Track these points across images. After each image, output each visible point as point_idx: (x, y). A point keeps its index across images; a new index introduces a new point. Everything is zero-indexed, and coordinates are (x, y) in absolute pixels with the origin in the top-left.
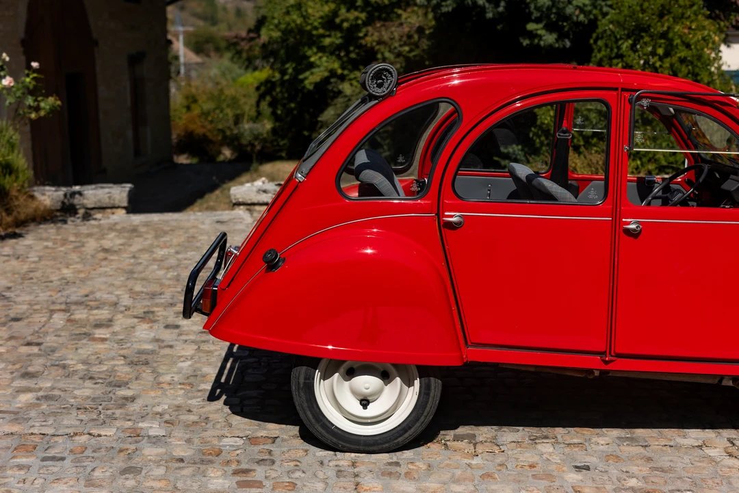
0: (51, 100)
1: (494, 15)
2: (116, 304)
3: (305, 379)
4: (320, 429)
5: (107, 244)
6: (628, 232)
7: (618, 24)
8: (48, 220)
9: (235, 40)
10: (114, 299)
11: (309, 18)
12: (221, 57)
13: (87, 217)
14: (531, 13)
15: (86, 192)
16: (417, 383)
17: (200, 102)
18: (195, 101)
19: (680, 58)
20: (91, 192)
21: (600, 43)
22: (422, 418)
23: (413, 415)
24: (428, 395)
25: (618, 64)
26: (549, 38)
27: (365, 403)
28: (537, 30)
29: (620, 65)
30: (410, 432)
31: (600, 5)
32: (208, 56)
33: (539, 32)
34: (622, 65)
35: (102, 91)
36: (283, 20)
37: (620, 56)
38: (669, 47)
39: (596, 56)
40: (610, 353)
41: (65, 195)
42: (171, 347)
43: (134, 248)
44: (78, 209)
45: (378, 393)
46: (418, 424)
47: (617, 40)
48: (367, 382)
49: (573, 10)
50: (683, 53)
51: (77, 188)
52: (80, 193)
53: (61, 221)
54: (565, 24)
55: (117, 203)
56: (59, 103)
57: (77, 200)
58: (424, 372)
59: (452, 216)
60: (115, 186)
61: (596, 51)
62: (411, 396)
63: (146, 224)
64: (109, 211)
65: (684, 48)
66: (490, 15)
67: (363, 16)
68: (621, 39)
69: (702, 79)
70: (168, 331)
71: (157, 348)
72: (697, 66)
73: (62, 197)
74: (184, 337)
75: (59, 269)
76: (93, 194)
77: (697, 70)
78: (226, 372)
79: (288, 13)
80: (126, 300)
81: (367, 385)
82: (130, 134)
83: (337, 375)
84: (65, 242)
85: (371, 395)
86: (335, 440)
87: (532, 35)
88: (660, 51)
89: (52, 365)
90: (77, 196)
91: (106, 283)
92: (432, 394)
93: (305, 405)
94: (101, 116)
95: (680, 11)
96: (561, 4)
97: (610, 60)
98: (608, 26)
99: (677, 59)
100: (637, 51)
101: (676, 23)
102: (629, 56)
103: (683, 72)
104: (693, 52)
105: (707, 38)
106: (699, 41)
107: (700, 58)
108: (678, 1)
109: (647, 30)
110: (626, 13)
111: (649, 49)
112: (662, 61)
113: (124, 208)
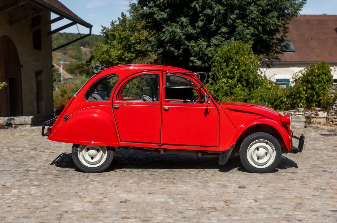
0: (4, 83)
1: (177, 54)
2: (24, 147)
3: (75, 151)
4: (79, 165)
5: (22, 134)
6: (165, 110)
7: (220, 57)
8: (1, 128)
9: (81, 66)
10: (24, 146)
11: (111, 56)
12: (82, 75)
13: (16, 127)
14: (192, 53)
15: (16, 118)
16: (107, 152)
17: (68, 93)
18: (66, 93)
19: (242, 69)
20: (17, 118)
21: (214, 64)
22: (108, 162)
23: (106, 161)
24: (110, 155)
25: (221, 72)
26: (199, 63)
27: (92, 158)
28: (194, 60)
29: (222, 72)
30: (105, 166)
31: (217, 50)
32: (76, 75)
33: (195, 61)
35: (24, 85)
36: (101, 57)
38: (239, 66)
39: (212, 69)
40: (161, 143)
41: (8, 120)
42: (41, 155)
43: (32, 135)
44: (12, 125)
45: (96, 155)
46: (107, 164)
47: (220, 63)
48: (93, 152)
49: (208, 52)
50: (244, 68)
51: (12, 117)
52: (14, 119)
53: (6, 128)
54: (205, 57)
55: (27, 123)
56: (6, 84)
57: (12, 122)
58: (109, 148)
59: (116, 106)
60: (27, 117)
61: (212, 67)
62: (105, 156)
63: (38, 129)
64: (24, 125)
65: (244, 66)
66: (176, 54)
67: (134, 55)
69: (250, 77)
70: (41, 152)
71: (37, 156)
72: (248, 72)
73: (7, 120)
74: (46, 153)
75: (6, 140)
76: (18, 119)
77: (248, 74)
78: (57, 160)
79: (103, 54)
80: (28, 146)
81: (92, 153)
82: (35, 104)
83: (84, 150)
84: (7, 134)
85: (94, 156)
86: (84, 169)
87: (192, 62)
88: (236, 67)
89: (3, 159)
90: (12, 120)
91: (22, 143)
92: (111, 155)
93: (75, 159)
94: (23, 96)
95: (242, 52)
96: (203, 50)
97: (218, 71)
98: (217, 58)
99: (241, 70)
100: (228, 67)
101: (241, 56)
102: (225, 69)
103: (244, 75)
104: (247, 67)
105: (252, 62)
106: (249, 63)
107: (249, 69)
108: (243, 48)
109: (232, 59)
110: (223, 53)
111: (232, 66)
112: (237, 71)
113: (30, 124)
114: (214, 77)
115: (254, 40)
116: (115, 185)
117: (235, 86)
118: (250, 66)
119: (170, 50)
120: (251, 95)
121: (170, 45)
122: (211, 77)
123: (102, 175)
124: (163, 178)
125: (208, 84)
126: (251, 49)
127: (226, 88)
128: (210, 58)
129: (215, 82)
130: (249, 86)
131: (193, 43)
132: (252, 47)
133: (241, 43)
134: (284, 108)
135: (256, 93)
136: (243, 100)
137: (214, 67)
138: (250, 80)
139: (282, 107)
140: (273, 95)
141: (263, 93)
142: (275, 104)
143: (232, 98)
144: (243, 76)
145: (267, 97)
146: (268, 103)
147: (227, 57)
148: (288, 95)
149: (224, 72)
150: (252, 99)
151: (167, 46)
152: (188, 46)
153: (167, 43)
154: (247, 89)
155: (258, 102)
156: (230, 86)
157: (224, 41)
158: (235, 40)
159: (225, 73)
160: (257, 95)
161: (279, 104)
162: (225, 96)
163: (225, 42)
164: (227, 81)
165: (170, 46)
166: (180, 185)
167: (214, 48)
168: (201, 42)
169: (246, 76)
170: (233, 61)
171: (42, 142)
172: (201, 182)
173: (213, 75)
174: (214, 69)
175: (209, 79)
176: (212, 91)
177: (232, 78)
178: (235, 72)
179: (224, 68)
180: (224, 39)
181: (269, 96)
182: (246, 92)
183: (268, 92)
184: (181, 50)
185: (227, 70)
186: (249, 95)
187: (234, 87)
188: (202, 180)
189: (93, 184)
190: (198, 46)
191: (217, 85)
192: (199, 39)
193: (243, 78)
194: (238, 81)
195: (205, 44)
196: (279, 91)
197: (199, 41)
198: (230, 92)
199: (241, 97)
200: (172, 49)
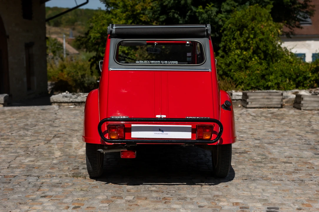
1: (182, 22)
7: (233, 24)
19: (260, 39)
21: (225, 32)
25: (233, 42)
29: (235, 43)
34: (236, 43)
37: (234, 39)
38: (255, 34)
39: (223, 38)
47: (233, 32)
49: (218, 19)
50: (261, 37)
54: (215, 26)
61: (224, 36)
65: (262, 35)
68: (235, 31)
69: (269, 48)
72: (267, 42)
77: (267, 44)
88: (252, 36)
95: (260, 18)
96: (212, 17)
97: (230, 41)
98: (228, 25)
99: (258, 39)
100: (242, 36)
101: (258, 23)
102: (239, 38)
103: (262, 44)
104: (265, 36)
105: (271, 30)
106: (268, 31)
107: (268, 38)
108: (260, 14)
109: (246, 27)
110: (236, 19)
111: (247, 35)
112: (252, 41)
113: (2, 104)
114: (226, 48)
115: (273, 4)
116: (74, 206)
117: (251, 58)
118: (269, 35)
119: (174, 16)
120: (270, 70)
121: (173, 11)
122: (222, 49)
123: (61, 185)
124: (151, 191)
125: (218, 57)
126: (270, 15)
127: (240, 61)
128: (221, 26)
129: (227, 54)
130: (267, 59)
131: (201, 9)
132: (270, 13)
133: (257, 7)
134: (308, 85)
135: (276, 67)
136: (260, 75)
137: (226, 35)
138: (269, 51)
139: (306, 84)
140: (295, 70)
141: (283, 68)
142: (297, 80)
143: (247, 73)
144: (260, 47)
145: (288, 72)
146: (290, 79)
147: (241, 24)
148: (313, 70)
149: (237, 42)
150: (270, 74)
151: (170, 12)
152: (195, 12)
153: (171, 8)
154: (264, 62)
155: (278, 78)
156: (244, 59)
157: (237, 6)
158: (250, 5)
159: (239, 44)
160: (277, 69)
161: (302, 80)
162: (238, 70)
163: (239, 8)
164: (241, 53)
165: (174, 13)
166: (175, 206)
167: (225, 15)
168: (210, 8)
169: (264, 47)
170: (248, 29)
171: (5, 129)
172: (209, 199)
173: (225, 47)
174: (225, 38)
175: (220, 51)
176: (223, 65)
177: (246, 49)
178: (251, 42)
179: (237, 37)
180: (237, 4)
181: (290, 71)
182: (264, 66)
183: (290, 66)
184: (187, 17)
185: (241, 40)
186: (266, 69)
187: (249, 60)
188: (210, 196)
189: (42, 204)
190: (206, 12)
191: (228, 57)
192: (208, 4)
193: (260, 49)
194: (254, 52)
195: (215, 10)
196: (302, 66)
197: (208, 6)
198: (245, 65)
199: (258, 72)
200: (176, 16)
